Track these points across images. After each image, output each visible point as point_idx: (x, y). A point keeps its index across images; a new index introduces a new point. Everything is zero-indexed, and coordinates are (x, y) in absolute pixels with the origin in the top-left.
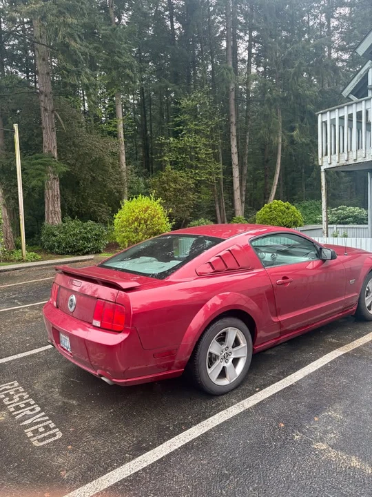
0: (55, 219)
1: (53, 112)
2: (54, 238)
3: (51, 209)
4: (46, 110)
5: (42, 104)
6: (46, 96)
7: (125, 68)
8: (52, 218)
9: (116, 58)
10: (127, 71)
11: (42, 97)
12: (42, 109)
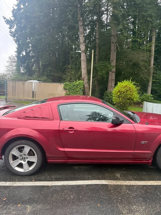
0: (111, 89)
1: (116, 43)
2: (107, 97)
3: (110, 85)
4: (113, 42)
5: (112, 40)
6: (114, 37)
7: (147, 17)
8: (110, 88)
9: (144, 13)
10: (148, 19)
11: (112, 37)
12: (112, 42)
